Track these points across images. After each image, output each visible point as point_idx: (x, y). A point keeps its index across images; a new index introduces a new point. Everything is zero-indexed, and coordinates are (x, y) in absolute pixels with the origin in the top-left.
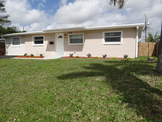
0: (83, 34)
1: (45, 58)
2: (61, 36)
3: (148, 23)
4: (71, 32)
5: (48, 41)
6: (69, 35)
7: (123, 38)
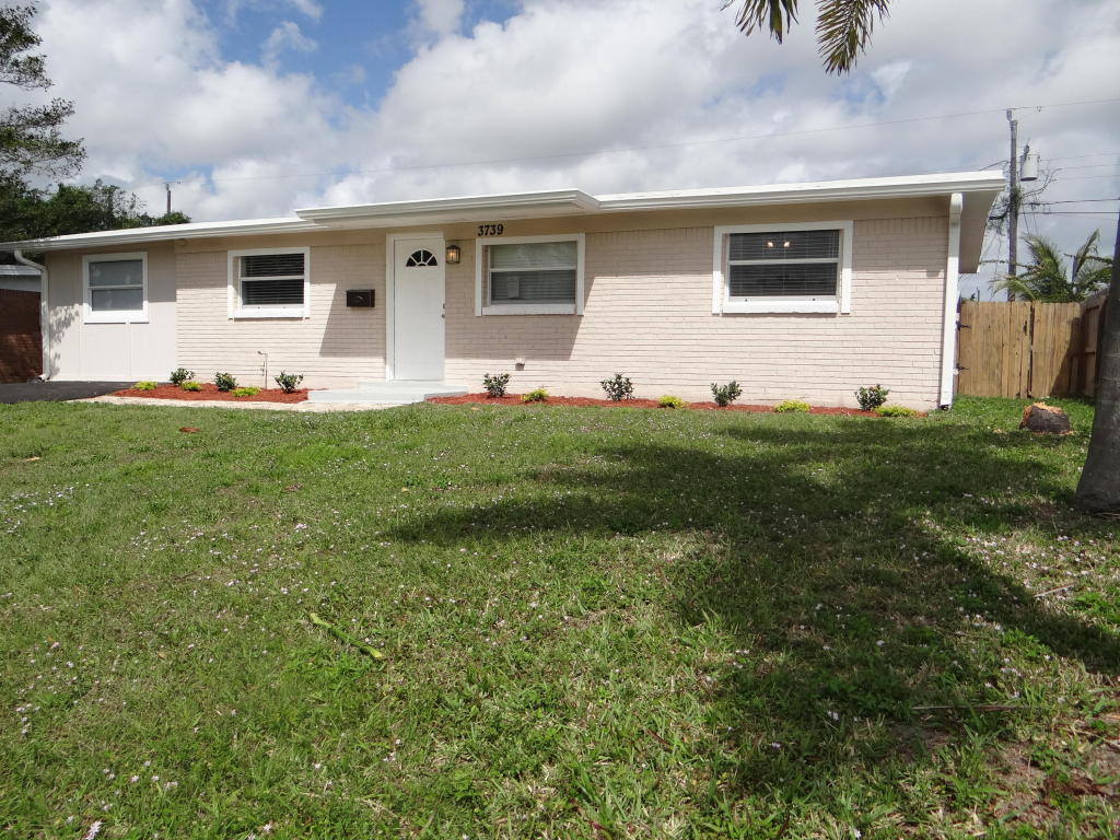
0: (581, 239)
1: (316, 404)
2: (427, 255)
3: (1030, 169)
4: (498, 229)
5: (333, 287)
6: (481, 242)
7: (855, 268)
